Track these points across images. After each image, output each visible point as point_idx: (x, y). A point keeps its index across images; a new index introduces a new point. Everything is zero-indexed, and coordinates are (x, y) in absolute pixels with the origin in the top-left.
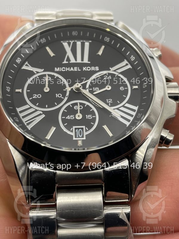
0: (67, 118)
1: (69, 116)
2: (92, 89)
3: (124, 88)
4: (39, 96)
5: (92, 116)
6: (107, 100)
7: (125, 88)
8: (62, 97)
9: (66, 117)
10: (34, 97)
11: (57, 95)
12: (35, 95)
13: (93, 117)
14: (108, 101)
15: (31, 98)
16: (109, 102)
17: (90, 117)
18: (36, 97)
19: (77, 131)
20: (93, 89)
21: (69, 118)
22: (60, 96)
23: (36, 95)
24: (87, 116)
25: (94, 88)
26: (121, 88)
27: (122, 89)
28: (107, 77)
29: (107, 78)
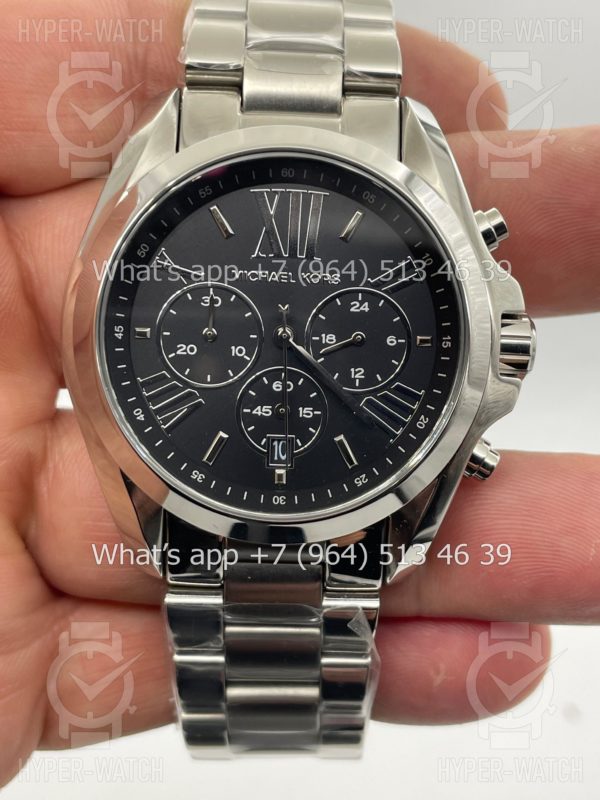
0: (254, 412)
1: (259, 408)
2: (317, 338)
3: (397, 340)
4: (192, 350)
5: (313, 411)
6: (352, 370)
7: (400, 341)
8: (246, 354)
9: (252, 411)
10: (179, 352)
11: (234, 350)
12: (181, 347)
13: (316, 413)
14: (356, 373)
15: (173, 354)
16: (357, 376)
17: (309, 414)
18: (185, 351)
19: (276, 443)
20: (321, 338)
21: (259, 413)
22: (240, 351)
23: (184, 346)
24: (301, 409)
25: (323, 335)
26: (388, 340)
27: (392, 342)
28: (358, 305)
29: (358, 308)
